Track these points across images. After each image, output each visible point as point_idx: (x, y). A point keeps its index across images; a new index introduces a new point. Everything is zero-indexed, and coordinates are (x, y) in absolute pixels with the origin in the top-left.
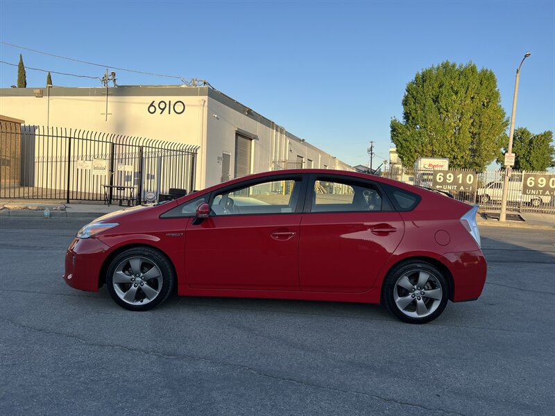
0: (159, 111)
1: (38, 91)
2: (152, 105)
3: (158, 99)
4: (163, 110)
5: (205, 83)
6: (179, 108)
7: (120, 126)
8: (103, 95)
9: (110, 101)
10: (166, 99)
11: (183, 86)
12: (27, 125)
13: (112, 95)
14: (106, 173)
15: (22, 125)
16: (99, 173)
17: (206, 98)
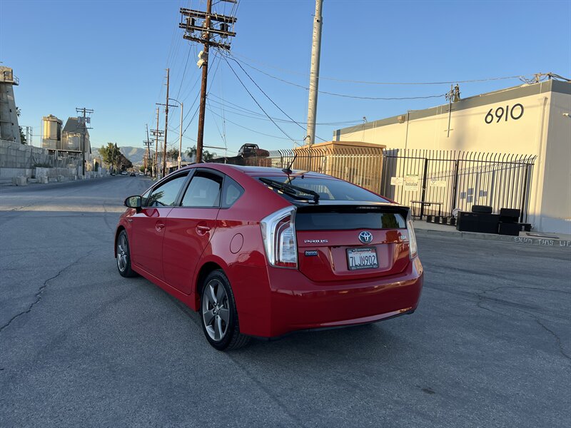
0: (496, 119)
1: (400, 118)
2: (489, 114)
3: (495, 106)
4: (500, 117)
5: (550, 76)
6: (517, 113)
7: (460, 140)
8: (447, 111)
9: (453, 117)
10: (503, 104)
11: (524, 86)
12: (388, 149)
13: (454, 110)
14: (418, 189)
15: (384, 150)
16: (412, 188)
17: (548, 94)
